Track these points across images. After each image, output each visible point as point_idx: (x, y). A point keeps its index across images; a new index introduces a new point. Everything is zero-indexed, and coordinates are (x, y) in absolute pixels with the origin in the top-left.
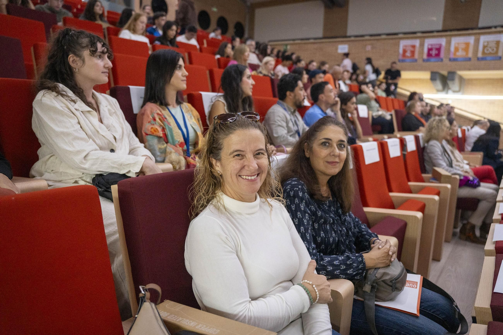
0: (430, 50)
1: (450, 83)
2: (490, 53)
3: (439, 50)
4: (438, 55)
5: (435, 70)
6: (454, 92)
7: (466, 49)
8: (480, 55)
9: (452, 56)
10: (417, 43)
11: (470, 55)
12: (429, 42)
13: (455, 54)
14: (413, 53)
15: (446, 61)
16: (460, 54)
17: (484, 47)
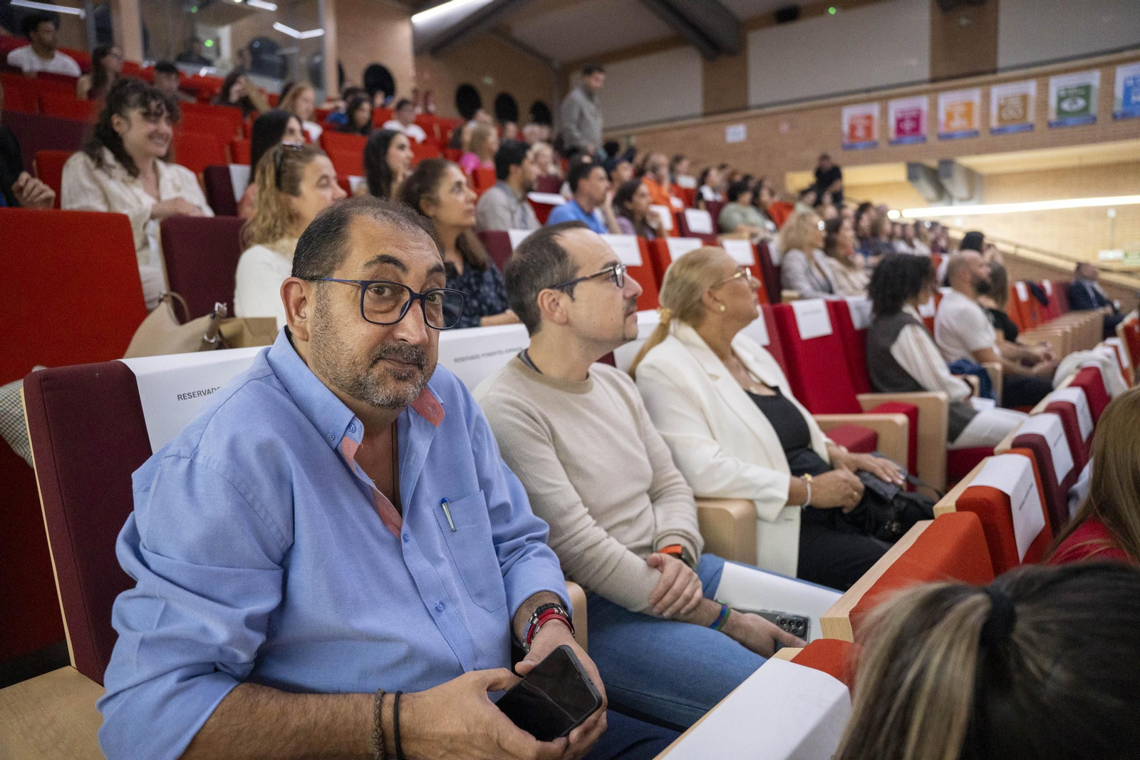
0: (900, 121)
1: (947, 183)
2: (1013, 119)
3: (916, 120)
4: (916, 130)
5: (915, 159)
6: (962, 200)
7: (968, 115)
8: (994, 123)
9: (942, 130)
10: (874, 109)
11: (976, 124)
12: (896, 107)
13: (947, 125)
14: (868, 129)
15: (932, 140)
16: (958, 124)
17: (1001, 108)
